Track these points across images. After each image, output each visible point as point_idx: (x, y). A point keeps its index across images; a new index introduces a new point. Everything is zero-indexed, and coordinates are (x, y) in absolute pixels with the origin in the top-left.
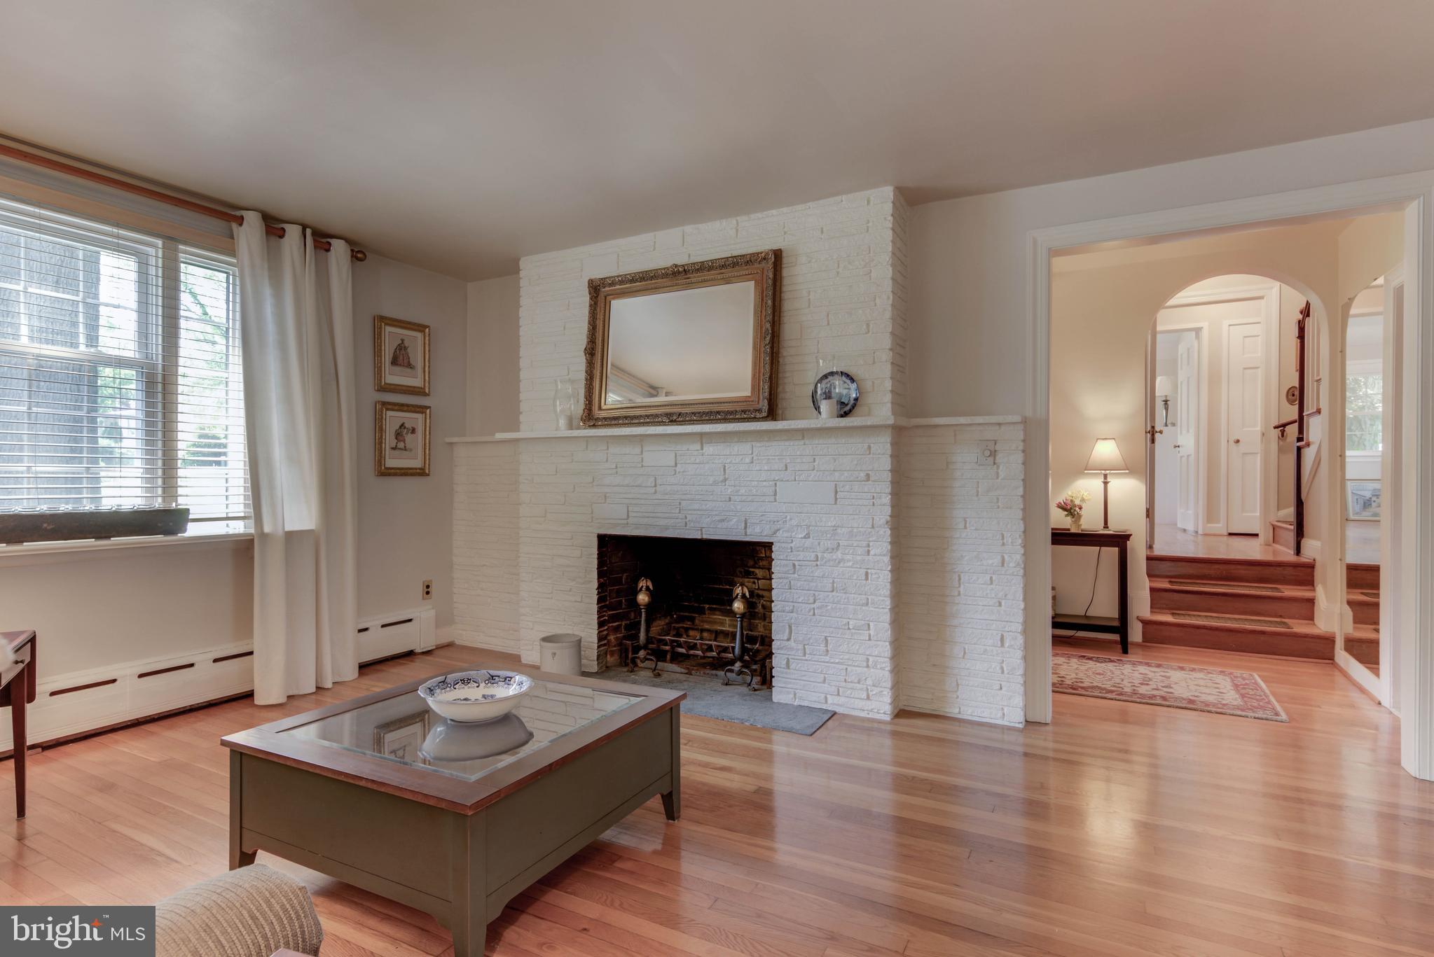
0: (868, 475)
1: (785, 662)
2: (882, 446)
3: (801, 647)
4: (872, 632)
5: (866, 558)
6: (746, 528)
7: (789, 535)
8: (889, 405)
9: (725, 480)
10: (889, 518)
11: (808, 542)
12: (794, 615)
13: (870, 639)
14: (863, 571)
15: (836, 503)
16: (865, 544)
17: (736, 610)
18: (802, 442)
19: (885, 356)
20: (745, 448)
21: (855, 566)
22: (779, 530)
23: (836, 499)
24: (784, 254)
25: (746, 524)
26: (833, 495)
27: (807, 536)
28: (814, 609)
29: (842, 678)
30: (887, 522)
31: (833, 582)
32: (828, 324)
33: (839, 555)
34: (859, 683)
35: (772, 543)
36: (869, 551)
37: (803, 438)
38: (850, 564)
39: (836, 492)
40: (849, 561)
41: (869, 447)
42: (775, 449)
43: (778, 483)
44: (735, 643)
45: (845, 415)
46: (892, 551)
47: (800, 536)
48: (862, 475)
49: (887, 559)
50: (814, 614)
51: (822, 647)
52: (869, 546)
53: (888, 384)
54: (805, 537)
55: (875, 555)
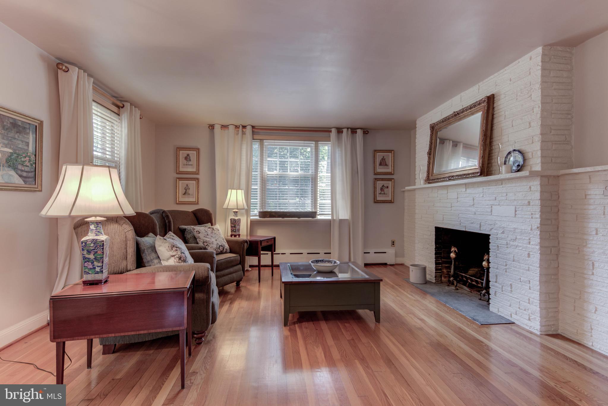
0: (529, 202)
1: (494, 292)
2: (536, 184)
3: (500, 286)
4: (531, 285)
5: (528, 246)
6: (480, 227)
7: (496, 231)
8: (540, 164)
9: (474, 205)
10: (539, 225)
11: (503, 236)
12: (498, 270)
13: (530, 289)
14: (527, 253)
15: (515, 217)
16: (527, 238)
17: (484, 266)
18: (501, 186)
19: (538, 139)
20: (480, 190)
21: (523, 250)
22: (492, 229)
23: (516, 215)
24: (495, 96)
25: (480, 225)
26: (514, 211)
27: (503, 233)
28: (506, 269)
29: (518, 306)
30: (538, 228)
31: (514, 257)
32: (512, 126)
33: (516, 243)
34: (525, 310)
35: (490, 235)
36: (530, 242)
37: (502, 184)
38: (521, 248)
39: (516, 211)
40: (520, 246)
41: (530, 187)
42: (493, 189)
43: (493, 206)
44: (483, 281)
45: (518, 171)
46: (540, 243)
47: (500, 232)
48: (526, 202)
49: (538, 247)
50: (506, 272)
51: (509, 289)
52: (530, 239)
53: (539, 153)
54: (502, 233)
55: (532, 245)
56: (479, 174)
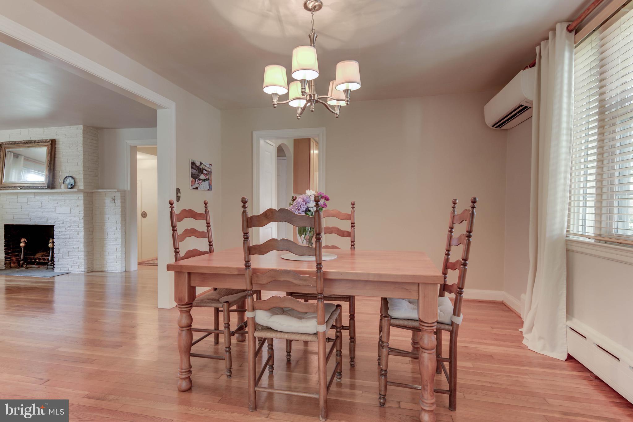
0: (78, 205)
1: (57, 260)
2: (81, 196)
3: (62, 255)
4: (79, 249)
5: (77, 229)
6: (47, 221)
7: (58, 223)
8: (83, 186)
9: (42, 207)
10: (83, 217)
11: (63, 225)
12: (59, 246)
13: (79, 251)
14: (77, 232)
15: (70, 213)
16: (77, 225)
17: (50, 246)
18: (61, 196)
19: (82, 172)
20: (47, 197)
21: (75, 231)
22: (56, 221)
23: (70, 212)
24: (56, 141)
25: (47, 220)
26: (70, 211)
27: (63, 223)
28: (65, 244)
29: (72, 263)
30: (82, 218)
31: (70, 236)
32: (68, 162)
33: (71, 228)
34: (76, 263)
35: (54, 225)
36: (78, 227)
37: (62, 195)
38: (73, 231)
39: (71, 210)
40: (73, 230)
41: (78, 197)
42: (56, 197)
43: (56, 208)
44: (49, 257)
45: (72, 188)
46: (84, 226)
47: (61, 223)
48: (76, 205)
49: (83, 228)
50: (65, 245)
51: (67, 255)
52: (78, 225)
53: (83, 180)
54: (62, 223)
55: (80, 228)
56: (46, 187)
